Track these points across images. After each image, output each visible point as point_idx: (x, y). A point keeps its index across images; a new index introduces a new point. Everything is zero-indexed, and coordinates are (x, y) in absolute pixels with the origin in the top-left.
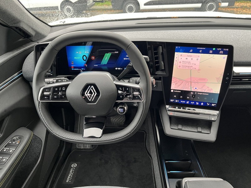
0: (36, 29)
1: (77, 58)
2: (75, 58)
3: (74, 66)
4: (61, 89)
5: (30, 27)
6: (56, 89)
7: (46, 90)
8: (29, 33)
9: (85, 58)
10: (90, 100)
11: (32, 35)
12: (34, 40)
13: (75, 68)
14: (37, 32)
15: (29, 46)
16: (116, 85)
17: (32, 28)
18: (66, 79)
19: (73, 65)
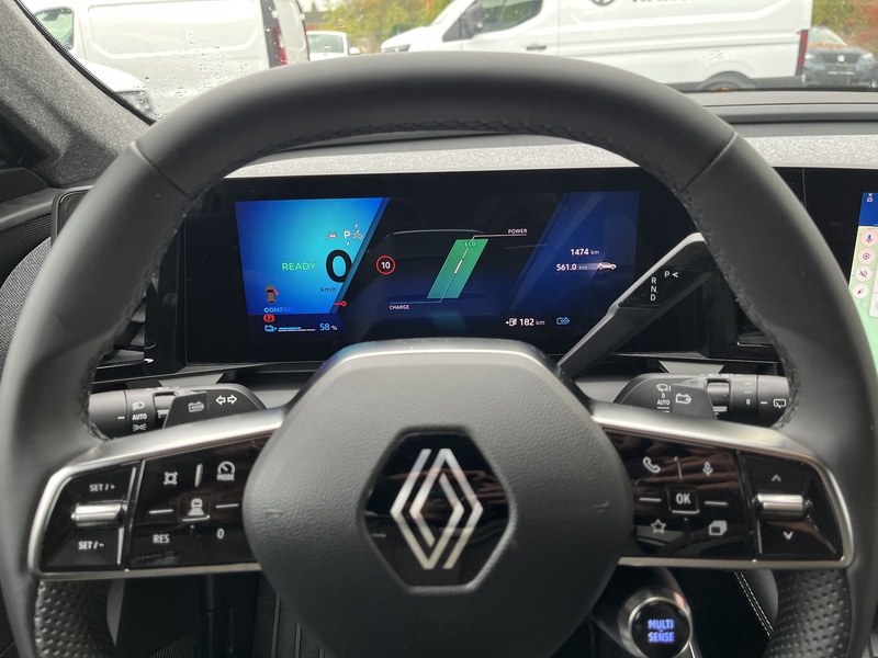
0: (74, 114)
1: (298, 266)
2: (285, 266)
3: (275, 310)
4: (210, 474)
5: (38, 97)
6: (170, 478)
7: (94, 488)
8: (34, 132)
9: (339, 266)
10: (428, 564)
11: (48, 144)
12: (62, 181)
13: (280, 320)
14: (81, 134)
15: (30, 205)
16: (616, 435)
17: (51, 109)
18: (235, 393)
19: (272, 304)
